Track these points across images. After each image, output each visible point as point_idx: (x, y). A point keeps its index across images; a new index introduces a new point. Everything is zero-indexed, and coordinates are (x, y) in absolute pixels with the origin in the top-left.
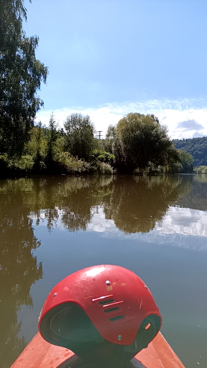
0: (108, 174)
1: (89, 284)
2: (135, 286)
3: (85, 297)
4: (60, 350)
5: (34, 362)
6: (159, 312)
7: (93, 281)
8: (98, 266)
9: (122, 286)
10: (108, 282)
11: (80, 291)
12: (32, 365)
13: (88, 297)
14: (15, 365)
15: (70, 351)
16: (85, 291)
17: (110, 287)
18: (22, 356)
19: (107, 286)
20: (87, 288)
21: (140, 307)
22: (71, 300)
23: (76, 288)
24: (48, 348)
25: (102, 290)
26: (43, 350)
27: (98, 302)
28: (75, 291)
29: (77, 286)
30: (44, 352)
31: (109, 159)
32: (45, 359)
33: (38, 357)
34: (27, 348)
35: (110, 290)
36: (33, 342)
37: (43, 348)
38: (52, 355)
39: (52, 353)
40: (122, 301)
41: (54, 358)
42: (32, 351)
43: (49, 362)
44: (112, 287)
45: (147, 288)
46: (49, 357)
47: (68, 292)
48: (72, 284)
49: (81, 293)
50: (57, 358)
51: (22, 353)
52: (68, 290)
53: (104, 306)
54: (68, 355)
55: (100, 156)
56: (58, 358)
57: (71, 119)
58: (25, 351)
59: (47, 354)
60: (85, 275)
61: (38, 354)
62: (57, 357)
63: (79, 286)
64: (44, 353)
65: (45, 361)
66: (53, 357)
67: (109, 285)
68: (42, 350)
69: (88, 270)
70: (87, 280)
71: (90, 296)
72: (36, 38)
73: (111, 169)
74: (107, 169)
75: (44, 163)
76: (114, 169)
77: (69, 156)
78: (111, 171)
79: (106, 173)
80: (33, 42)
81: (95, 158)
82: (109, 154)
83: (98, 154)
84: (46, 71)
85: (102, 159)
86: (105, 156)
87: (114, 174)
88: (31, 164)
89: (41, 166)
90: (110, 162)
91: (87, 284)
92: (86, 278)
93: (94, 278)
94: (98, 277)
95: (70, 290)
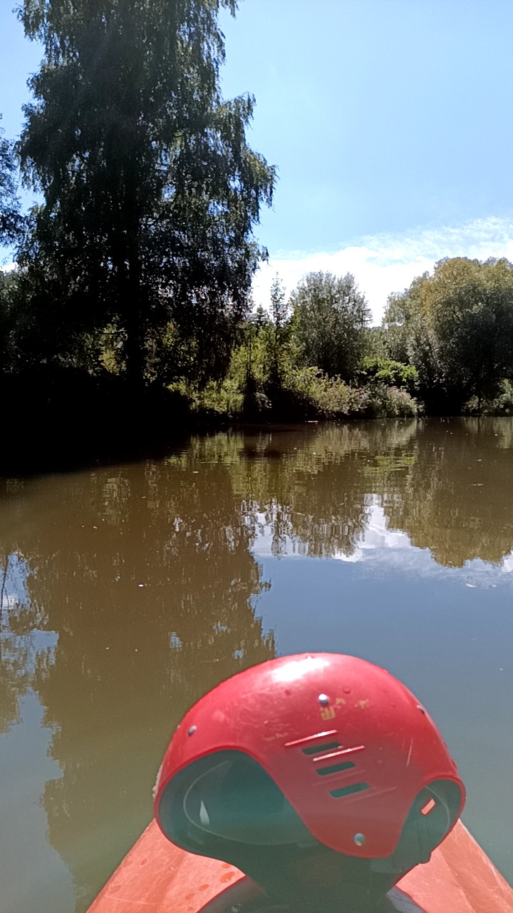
0: (406, 415)
1: (276, 702)
2: (394, 706)
3: (266, 736)
4: (210, 866)
5: (147, 894)
6: (455, 774)
7: (284, 696)
8: (296, 657)
9: (359, 707)
10: (323, 697)
11: (255, 720)
12: (142, 902)
13: (276, 736)
14: (102, 902)
15: (234, 869)
16: (266, 722)
17: (329, 709)
18: (117, 879)
19: (322, 709)
20: (271, 713)
21: (408, 762)
22: (232, 744)
23: (245, 713)
24: (180, 860)
25: (308, 717)
26: (168, 863)
27: (299, 749)
28: (241, 722)
29: (246, 710)
30: (170, 869)
31: (404, 380)
32: (175, 889)
33: (155, 882)
34: (129, 858)
35: (328, 718)
36: (142, 844)
37: (167, 860)
38: (191, 877)
39: (189, 872)
40: (362, 747)
41: (197, 886)
42: (141, 866)
43: (184, 895)
44: (335, 710)
45: (423, 712)
46: (184, 882)
47: (225, 722)
48: (232, 702)
49: (257, 727)
50: (201, 885)
51: (116, 871)
52: (225, 720)
53: (317, 758)
54: (230, 879)
55: (381, 373)
56: (205, 887)
57: (308, 286)
58: (125, 866)
59: (179, 875)
60: (266, 680)
61: (157, 876)
62: (204, 882)
63: (251, 709)
64: (169, 872)
65: (172, 892)
66: (193, 883)
67: (325, 704)
68: (165, 863)
69: (272, 667)
70: (271, 693)
71: (279, 733)
72: (249, 100)
73: (412, 403)
74: (403, 403)
75: (264, 396)
76: (418, 402)
77: (319, 376)
78: (411, 409)
79: (402, 415)
80: (242, 109)
81: (367, 378)
82: (403, 367)
83: (376, 368)
84: (271, 176)
85: (387, 380)
86: (394, 371)
87: (420, 414)
88: (235, 401)
89: (259, 405)
90: (407, 386)
91: (271, 704)
92: (268, 689)
93: (288, 689)
94: (297, 685)
95: (228, 719)
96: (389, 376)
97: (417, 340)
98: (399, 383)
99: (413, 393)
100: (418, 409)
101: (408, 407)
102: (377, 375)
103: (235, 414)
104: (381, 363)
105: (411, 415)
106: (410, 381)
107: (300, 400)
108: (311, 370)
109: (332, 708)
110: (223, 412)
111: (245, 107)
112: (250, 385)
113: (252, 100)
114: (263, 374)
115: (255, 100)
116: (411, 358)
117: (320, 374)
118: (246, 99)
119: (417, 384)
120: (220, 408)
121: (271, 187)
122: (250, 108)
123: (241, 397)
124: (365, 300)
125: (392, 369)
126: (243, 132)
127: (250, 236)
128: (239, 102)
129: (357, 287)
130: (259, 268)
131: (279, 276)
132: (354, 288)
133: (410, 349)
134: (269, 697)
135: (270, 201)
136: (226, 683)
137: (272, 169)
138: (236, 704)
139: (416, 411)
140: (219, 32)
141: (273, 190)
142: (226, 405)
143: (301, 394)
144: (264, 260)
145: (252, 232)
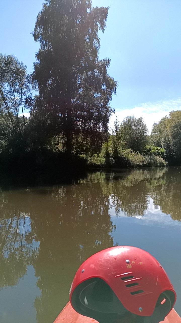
1: (111, 262)
3: (108, 273)
4: (87, 320)
6: (173, 288)
7: (114, 260)
8: (118, 247)
9: (140, 264)
10: (127, 261)
11: (105, 268)
13: (111, 273)
16: (108, 268)
17: (129, 265)
19: (127, 265)
21: (157, 283)
22: (96, 275)
23: (101, 265)
24: (77, 317)
25: (122, 267)
27: (120, 278)
28: (100, 268)
29: (101, 264)
30: (73, 322)
31: (161, 153)
35: (129, 268)
36: (63, 313)
37: (72, 318)
40: (141, 278)
42: (63, 321)
44: (132, 265)
45: (161, 267)
47: (94, 268)
48: (96, 261)
49: (105, 270)
52: (94, 267)
53: (125, 282)
60: (108, 254)
63: (103, 264)
67: (128, 263)
68: (71, 320)
69: (110, 250)
71: (113, 272)
72: (108, 60)
73: (164, 161)
74: (161, 162)
75: (113, 159)
76: (166, 161)
77: (131, 152)
78: (164, 163)
79: (160, 166)
80: (106, 63)
81: (147, 153)
82: (160, 149)
83: (150, 149)
84: (116, 84)
85: (154, 153)
86: (157, 150)
87: (167, 166)
88: (103, 160)
89: (111, 162)
90: (162, 156)
91: (110, 262)
92: (109, 257)
93: (115, 258)
94: (119, 256)
95: (95, 267)
96: (155, 152)
97: (165, 139)
98: (159, 154)
99: (164, 158)
100: (166, 164)
101: (163, 163)
102: (151, 151)
103: (102, 165)
104: (152, 147)
105: (163, 166)
106: (163, 154)
107: (125, 160)
108: (129, 150)
109: (130, 264)
110: (99, 165)
111: (107, 62)
112: (107, 155)
113: (109, 59)
114: (111, 151)
115: (110, 60)
116: (163, 145)
117: (132, 151)
118: (107, 59)
119: (165, 155)
120: (98, 163)
121: (116, 88)
122: (109, 62)
123: (104, 159)
124: (146, 126)
125: (156, 150)
126: (106, 70)
127: (109, 104)
128: (105, 60)
129: (143, 122)
130: (111, 115)
131: (117, 118)
132: (142, 122)
133: (162, 142)
134: (109, 260)
135: (115, 93)
136: (94, 255)
137: (116, 82)
138: (98, 262)
139: (165, 164)
140: (98, 38)
141: (116, 89)
142: (99, 162)
143: (125, 158)
144: (113, 112)
145: (109, 103)
